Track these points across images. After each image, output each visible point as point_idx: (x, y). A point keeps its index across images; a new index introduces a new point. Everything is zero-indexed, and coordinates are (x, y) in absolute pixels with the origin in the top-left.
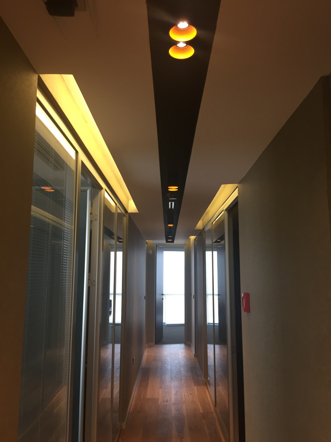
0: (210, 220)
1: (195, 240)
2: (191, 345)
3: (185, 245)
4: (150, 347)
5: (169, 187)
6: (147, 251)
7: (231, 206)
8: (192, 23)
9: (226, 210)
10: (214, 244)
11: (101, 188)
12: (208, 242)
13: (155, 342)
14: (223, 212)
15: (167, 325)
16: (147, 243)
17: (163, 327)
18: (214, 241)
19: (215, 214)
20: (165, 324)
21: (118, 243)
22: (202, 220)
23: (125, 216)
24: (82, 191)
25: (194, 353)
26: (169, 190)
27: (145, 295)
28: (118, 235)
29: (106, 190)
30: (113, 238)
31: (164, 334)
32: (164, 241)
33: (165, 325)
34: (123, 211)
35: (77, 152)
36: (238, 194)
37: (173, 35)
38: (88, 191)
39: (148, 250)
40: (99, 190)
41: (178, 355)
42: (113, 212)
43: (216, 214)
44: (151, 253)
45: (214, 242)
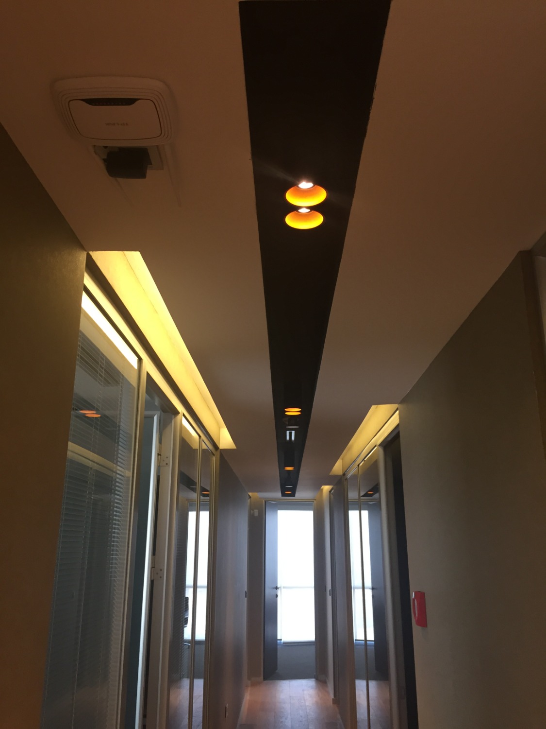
0: (355, 461)
1: (330, 491)
2: (327, 681)
3: (314, 501)
4: (254, 685)
5: (286, 410)
6: (250, 512)
7: (389, 439)
8: (319, 181)
9: (380, 445)
10: (362, 498)
11: (177, 412)
12: (352, 495)
13: (264, 677)
14: (376, 448)
15: (284, 643)
16: (250, 497)
17: (278, 646)
18: (362, 494)
19: (362, 451)
20: (280, 642)
21: (202, 497)
22: (342, 459)
23: (214, 455)
24: (146, 417)
25: (332, 696)
26: (287, 413)
27: (246, 590)
28: (202, 485)
29: (184, 415)
30: (194, 490)
31: (278, 660)
32: (278, 495)
33: (280, 644)
34: (211, 447)
35: (140, 360)
36: (398, 420)
37: (291, 198)
38: (155, 418)
39: (251, 509)
40: (173, 416)
41: (305, 700)
42: (194, 448)
43: (364, 451)
44: (256, 514)
45: (363, 496)
